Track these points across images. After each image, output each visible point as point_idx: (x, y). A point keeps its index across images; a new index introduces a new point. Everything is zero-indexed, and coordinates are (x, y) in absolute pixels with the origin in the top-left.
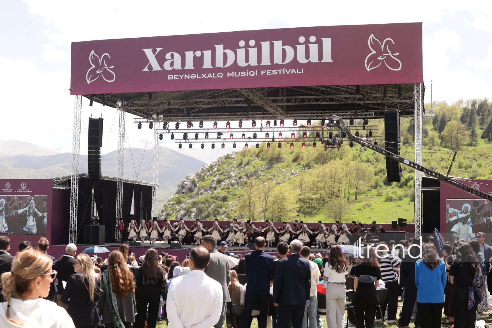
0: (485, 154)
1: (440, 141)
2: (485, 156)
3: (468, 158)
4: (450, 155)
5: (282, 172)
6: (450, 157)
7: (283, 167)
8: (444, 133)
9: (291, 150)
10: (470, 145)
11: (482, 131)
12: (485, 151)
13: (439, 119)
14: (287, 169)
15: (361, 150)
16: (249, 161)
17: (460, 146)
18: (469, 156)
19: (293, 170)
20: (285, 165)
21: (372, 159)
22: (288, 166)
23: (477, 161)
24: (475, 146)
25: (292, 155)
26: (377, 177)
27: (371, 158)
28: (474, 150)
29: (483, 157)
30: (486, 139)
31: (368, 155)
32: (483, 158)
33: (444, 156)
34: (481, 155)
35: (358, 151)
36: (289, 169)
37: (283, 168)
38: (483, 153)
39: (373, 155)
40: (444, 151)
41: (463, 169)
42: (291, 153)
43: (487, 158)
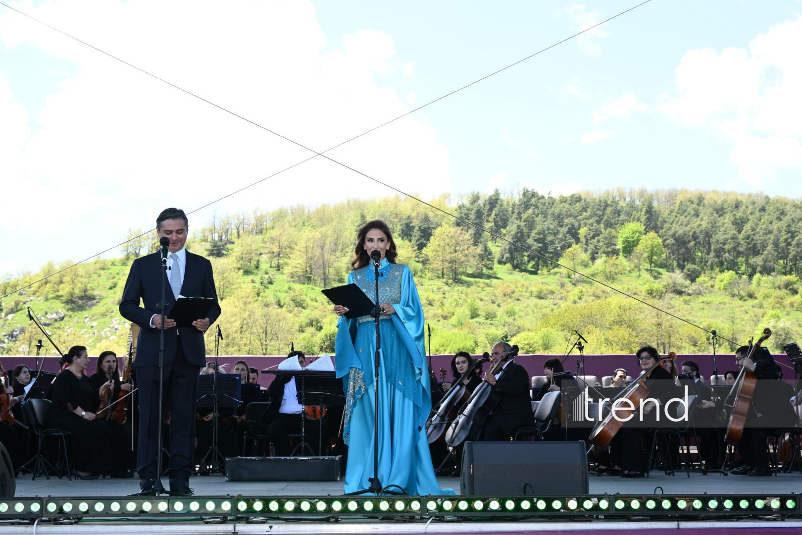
0: (513, 292)
1: (420, 266)
2: (512, 295)
3: (481, 300)
4: (444, 294)
5: (92, 327)
6: (444, 298)
7: (93, 318)
8: (427, 251)
9: (112, 281)
10: (479, 275)
11: (499, 249)
12: (513, 287)
13: (416, 223)
14: (102, 320)
15: (262, 283)
16: (17, 304)
17: (459, 277)
18: (482, 295)
19: (115, 323)
20: (97, 312)
21: (285, 301)
22: (104, 315)
23: (499, 306)
24: (489, 277)
25: (112, 291)
26: (303, 335)
27: (285, 298)
28: (487, 285)
29: (510, 297)
30: (509, 265)
31: (275, 293)
32: (510, 300)
33: (432, 296)
34: (505, 295)
35: (258, 285)
36: (107, 319)
37: (95, 320)
38: (509, 291)
39: (287, 292)
40: (430, 287)
41: (481, 319)
42: (111, 288)
43: (518, 300)
